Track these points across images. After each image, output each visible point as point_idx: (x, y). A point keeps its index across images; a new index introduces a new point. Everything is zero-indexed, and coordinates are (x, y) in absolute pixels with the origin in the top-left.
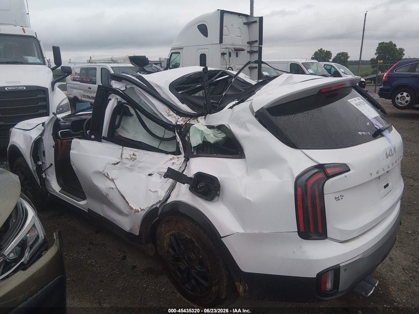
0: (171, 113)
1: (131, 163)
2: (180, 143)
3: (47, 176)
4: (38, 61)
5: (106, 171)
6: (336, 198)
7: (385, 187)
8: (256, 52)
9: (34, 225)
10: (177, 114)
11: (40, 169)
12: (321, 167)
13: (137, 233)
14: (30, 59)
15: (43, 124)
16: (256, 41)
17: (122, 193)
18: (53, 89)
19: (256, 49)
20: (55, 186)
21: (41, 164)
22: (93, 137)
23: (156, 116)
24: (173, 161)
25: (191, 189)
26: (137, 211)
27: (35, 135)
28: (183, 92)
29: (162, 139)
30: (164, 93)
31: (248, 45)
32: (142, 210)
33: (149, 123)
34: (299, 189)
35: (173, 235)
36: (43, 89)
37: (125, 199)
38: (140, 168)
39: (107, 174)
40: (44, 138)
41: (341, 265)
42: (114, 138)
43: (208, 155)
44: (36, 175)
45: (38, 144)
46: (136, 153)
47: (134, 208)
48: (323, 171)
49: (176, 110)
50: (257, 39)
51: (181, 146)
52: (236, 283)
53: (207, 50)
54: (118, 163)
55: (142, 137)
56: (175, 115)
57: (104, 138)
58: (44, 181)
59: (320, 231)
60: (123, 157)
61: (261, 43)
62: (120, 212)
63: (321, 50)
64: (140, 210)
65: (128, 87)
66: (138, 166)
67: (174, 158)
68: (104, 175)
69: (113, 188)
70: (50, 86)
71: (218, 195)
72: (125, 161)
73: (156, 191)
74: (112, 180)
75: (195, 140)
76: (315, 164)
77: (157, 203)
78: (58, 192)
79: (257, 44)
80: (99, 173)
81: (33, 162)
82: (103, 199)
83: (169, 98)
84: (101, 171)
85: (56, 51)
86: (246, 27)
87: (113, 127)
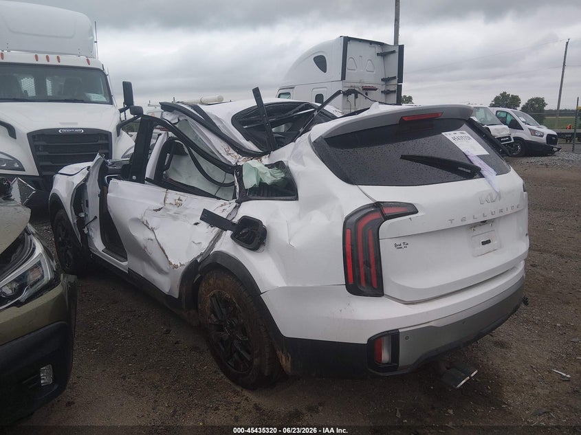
0: (232, 151)
1: (175, 209)
2: (238, 187)
3: (90, 232)
4: (104, 99)
5: (145, 218)
6: (396, 245)
7: (484, 243)
8: (394, 92)
9: (39, 263)
10: (238, 153)
11: (82, 223)
12: (378, 205)
13: (176, 296)
14: (94, 97)
15: (89, 168)
16: (394, 78)
17: (162, 245)
18: (118, 134)
19: (394, 88)
20: (98, 244)
21: (83, 216)
22: (134, 177)
23: (214, 156)
24: (224, 207)
25: (233, 237)
26: (176, 267)
27: (78, 180)
28: (250, 126)
29: (221, 185)
30: (224, 127)
31: (383, 83)
32: (181, 265)
33: (205, 165)
34: (348, 231)
35: (214, 296)
36: (105, 133)
37: (165, 253)
38: (185, 216)
39: (147, 222)
40: (88, 184)
41: (400, 331)
42: (162, 180)
43: (260, 198)
44: (76, 230)
45: (80, 192)
46: (182, 198)
47: (173, 263)
48: (380, 211)
49: (238, 149)
50: (396, 75)
51: (238, 191)
52: (278, 352)
53: (325, 89)
54: (160, 209)
55: (197, 181)
56: (236, 154)
57: (149, 180)
58: (86, 238)
59: (375, 286)
60: (166, 202)
61: (400, 80)
62: (160, 271)
63: (504, 95)
64: (179, 265)
65: (181, 119)
66: (184, 213)
67: (225, 204)
68: (143, 223)
69: (152, 240)
70: (115, 130)
71: (264, 244)
72: (168, 206)
73: (199, 243)
74: (152, 230)
75: (250, 181)
76: (371, 202)
77: (198, 256)
78: (101, 251)
79: (395, 82)
80: (137, 220)
81: (74, 213)
82: (142, 254)
83: (232, 134)
84: (140, 218)
85: (127, 88)
86: (380, 58)
87: (161, 166)
